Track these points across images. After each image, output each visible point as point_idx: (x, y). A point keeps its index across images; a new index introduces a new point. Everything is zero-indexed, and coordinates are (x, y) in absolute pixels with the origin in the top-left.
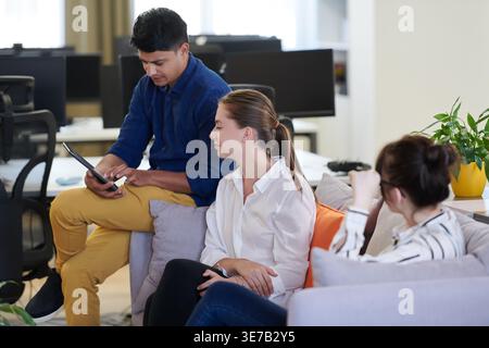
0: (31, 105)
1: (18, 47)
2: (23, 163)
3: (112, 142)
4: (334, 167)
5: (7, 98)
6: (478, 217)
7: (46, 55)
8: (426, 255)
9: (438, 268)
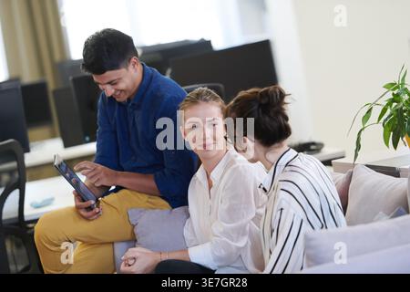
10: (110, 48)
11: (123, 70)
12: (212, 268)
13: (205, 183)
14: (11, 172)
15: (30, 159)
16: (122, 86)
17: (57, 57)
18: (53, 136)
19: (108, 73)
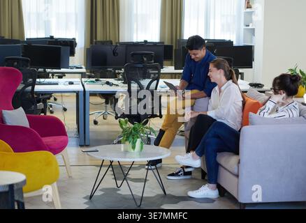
0: (153, 61)
1: (146, 42)
2: (156, 81)
3: (181, 74)
4: (251, 85)
5: (145, 59)
6: (303, 104)
7: (155, 44)
8: (287, 116)
9: (291, 120)
10: (196, 42)
11: (199, 51)
12: (214, 118)
13: (218, 91)
14: (154, 74)
15: (163, 71)
16: (198, 56)
17: (178, 38)
18: (172, 65)
19: (194, 51)
